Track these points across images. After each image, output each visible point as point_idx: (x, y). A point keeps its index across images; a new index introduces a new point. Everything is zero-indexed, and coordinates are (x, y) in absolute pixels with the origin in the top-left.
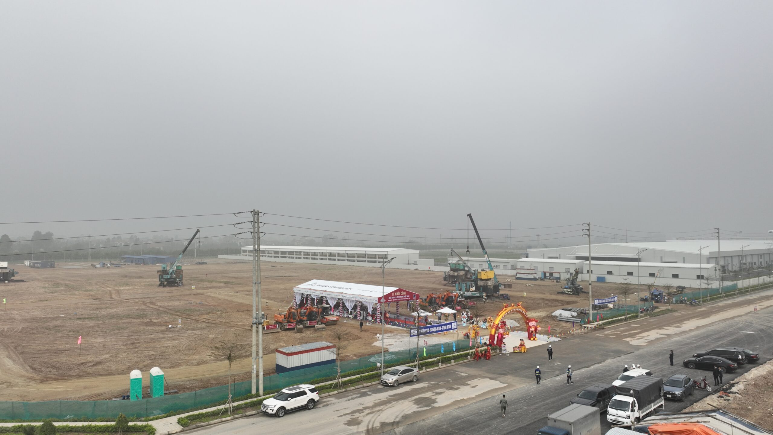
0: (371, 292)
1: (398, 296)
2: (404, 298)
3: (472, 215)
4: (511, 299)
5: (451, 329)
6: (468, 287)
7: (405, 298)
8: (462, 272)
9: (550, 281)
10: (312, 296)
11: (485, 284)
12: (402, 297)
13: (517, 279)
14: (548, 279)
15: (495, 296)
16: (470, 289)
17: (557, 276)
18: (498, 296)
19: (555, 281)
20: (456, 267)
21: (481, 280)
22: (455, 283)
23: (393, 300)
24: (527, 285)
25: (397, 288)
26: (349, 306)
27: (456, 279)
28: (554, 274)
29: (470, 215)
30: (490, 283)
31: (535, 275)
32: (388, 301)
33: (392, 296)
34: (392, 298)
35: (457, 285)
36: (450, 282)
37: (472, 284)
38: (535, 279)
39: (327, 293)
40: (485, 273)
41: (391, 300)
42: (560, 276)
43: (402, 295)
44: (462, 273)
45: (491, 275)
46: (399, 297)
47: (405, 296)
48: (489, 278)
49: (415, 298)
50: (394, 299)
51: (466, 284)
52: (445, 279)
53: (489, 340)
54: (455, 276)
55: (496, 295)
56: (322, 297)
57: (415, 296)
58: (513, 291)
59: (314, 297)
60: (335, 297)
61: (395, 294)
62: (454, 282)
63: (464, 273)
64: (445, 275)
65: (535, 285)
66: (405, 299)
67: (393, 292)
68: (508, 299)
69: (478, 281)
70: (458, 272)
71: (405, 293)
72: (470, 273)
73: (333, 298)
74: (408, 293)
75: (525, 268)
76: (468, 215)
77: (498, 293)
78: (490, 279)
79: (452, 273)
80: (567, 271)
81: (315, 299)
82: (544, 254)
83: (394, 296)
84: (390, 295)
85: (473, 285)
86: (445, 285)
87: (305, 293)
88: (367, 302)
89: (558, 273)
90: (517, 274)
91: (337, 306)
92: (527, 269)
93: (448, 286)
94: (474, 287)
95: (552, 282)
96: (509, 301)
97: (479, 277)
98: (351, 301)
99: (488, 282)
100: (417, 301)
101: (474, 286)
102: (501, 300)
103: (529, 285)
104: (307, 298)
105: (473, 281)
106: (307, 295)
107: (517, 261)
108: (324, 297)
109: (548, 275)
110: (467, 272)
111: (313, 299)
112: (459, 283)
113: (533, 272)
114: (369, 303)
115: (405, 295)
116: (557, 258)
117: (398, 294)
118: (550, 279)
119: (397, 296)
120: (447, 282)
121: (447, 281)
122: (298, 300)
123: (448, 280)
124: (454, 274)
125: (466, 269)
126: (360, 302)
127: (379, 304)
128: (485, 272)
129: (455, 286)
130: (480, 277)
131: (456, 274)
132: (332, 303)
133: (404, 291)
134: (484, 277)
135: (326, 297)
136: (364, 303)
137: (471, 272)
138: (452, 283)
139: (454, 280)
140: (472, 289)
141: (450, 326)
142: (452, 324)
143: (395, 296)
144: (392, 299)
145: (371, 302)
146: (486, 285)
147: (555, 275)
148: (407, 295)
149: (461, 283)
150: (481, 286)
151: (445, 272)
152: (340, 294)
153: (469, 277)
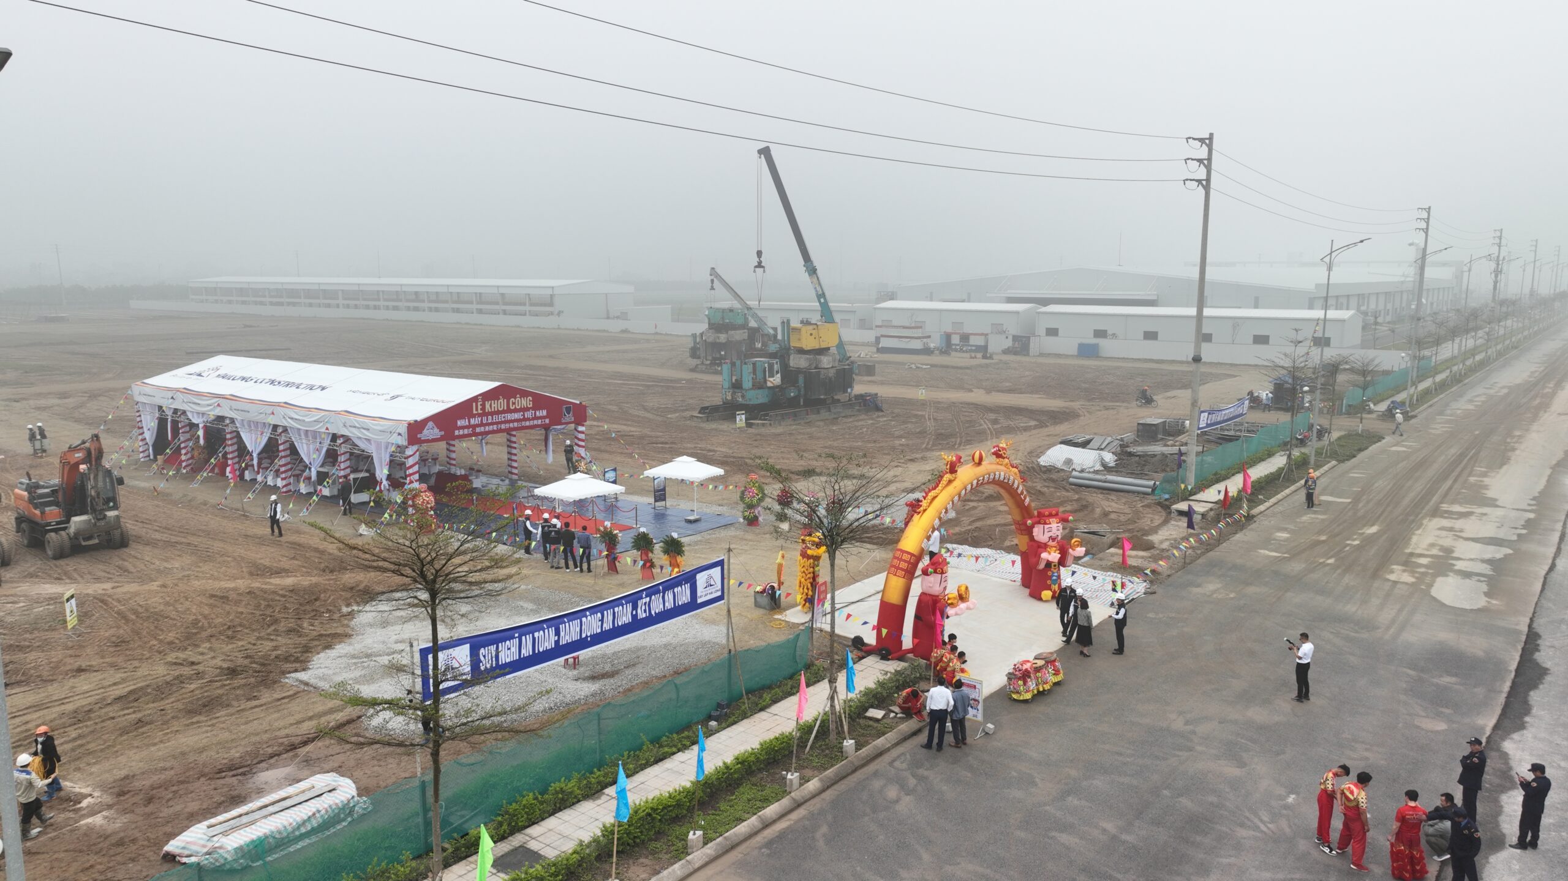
0: (393, 398)
1: (498, 413)
2: (525, 419)
3: (773, 153)
4: (885, 406)
5: (693, 605)
6: (760, 375)
7: (529, 419)
8: (742, 331)
9: (967, 355)
10: (190, 415)
11: (813, 367)
12: (517, 416)
13: (881, 350)
14: (956, 350)
15: (839, 400)
16: (765, 381)
17: (979, 343)
18: (850, 400)
19: (979, 355)
20: (723, 318)
21: (801, 351)
22: (720, 364)
23: (478, 430)
24: (913, 366)
25: (497, 384)
26: (311, 454)
27: (723, 353)
28: (972, 338)
29: (765, 152)
30: (826, 361)
31: (928, 340)
32: (457, 433)
33: (474, 416)
34: (473, 421)
35: (726, 368)
36: (708, 362)
37: (771, 366)
38: (927, 351)
39: (234, 405)
40: (814, 332)
41: (466, 431)
42: (987, 342)
43: (516, 411)
44: (739, 335)
45: (828, 339)
46: (501, 418)
47: (528, 414)
48: (824, 345)
49: (569, 417)
50: (482, 425)
51: (754, 364)
52: (694, 353)
53: (878, 628)
54: (720, 344)
55: (842, 397)
56: (220, 419)
57: (568, 410)
58: (882, 383)
59: (195, 421)
60: (261, 418)
61: (483, 406)
62: (717, 362)
63: (746, 336)
64: (695, 342)
65: (932, 366)
66: (528, 423)
67: (474, 399)
68: (878, 409)
69: (792, 357)
70: (730, 332)
71: (526, 402)
72: (762, 335)
73: (254, 425)
74: (540, 401)
75: (895, 323)
76: (760, 152)
77: (849, 390)
78: (828, 349)
79: (711, 337)
80: (999, 330)
81: (201, 426)
82: (931, 293)
83: (479, 415)
84: (463, 409)
85: (776, 367)
86: (693, 370)
87: (169, 405)
88: (368, 440)
89: (982, 334)
90: (882, 339)
91: (270, 450)
92: (904, 327)
93: (702, 372)
94: (779, 375)
95: (971, 358)
96: (881, 414)
97: (793, 344)
98: (315, 438)
99: (822, 357)
100: (581, 428)
101: (777, 372)
102: (859, 411)
103: (917, 367)
104: (175, 423)
105: (773, 356)
106: (176, 411)
107: (875, 309)
108: (227, 421)
109: (955, 340)
110: (754, 333)
111: (193, 426)
112: (733, 364)
113: (918, 333)
114: (378, 445)
115: (527, 409)
116: (963, 301)
117: (500, 404)
118: (961, 351)
119: (492, 414)
120: (698, 362)
121: (699, 358)
122: (150, 424)
123: (703, 355)
124: (718, 338)
125: (753, 324)
126: (347, 439)
127: (415, 448)
128: (811, 327)
129: (720, 373)
130: (798, 345)
131: (723, 338)
132: (254, 443)
133: (524, 394)
134: (808, 343)
135: (233, 421)
136: (362, 445)
137: (766, 332)
138: (713, 364)
139: (718, 356)
140: (771, 379)
141: (683, 594)
142: (699, 576)
143: (485, 414)
144: (474, 427)
145: (383, 439)
146: (816, 368)
147: (976, 341)
148: (536, 408)
149: (738, 363)
150: (799, 371)
151: (694, 336)
152: (277, 410)
153: (759, 345)
